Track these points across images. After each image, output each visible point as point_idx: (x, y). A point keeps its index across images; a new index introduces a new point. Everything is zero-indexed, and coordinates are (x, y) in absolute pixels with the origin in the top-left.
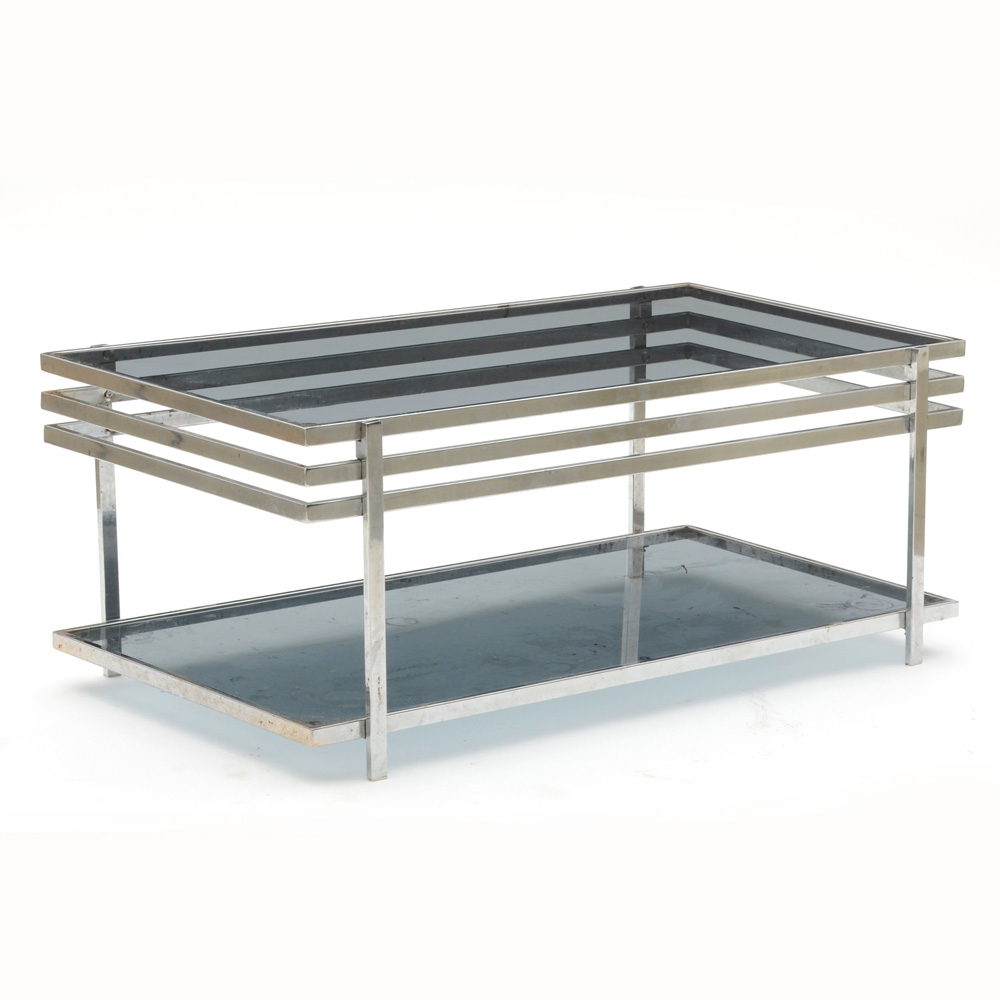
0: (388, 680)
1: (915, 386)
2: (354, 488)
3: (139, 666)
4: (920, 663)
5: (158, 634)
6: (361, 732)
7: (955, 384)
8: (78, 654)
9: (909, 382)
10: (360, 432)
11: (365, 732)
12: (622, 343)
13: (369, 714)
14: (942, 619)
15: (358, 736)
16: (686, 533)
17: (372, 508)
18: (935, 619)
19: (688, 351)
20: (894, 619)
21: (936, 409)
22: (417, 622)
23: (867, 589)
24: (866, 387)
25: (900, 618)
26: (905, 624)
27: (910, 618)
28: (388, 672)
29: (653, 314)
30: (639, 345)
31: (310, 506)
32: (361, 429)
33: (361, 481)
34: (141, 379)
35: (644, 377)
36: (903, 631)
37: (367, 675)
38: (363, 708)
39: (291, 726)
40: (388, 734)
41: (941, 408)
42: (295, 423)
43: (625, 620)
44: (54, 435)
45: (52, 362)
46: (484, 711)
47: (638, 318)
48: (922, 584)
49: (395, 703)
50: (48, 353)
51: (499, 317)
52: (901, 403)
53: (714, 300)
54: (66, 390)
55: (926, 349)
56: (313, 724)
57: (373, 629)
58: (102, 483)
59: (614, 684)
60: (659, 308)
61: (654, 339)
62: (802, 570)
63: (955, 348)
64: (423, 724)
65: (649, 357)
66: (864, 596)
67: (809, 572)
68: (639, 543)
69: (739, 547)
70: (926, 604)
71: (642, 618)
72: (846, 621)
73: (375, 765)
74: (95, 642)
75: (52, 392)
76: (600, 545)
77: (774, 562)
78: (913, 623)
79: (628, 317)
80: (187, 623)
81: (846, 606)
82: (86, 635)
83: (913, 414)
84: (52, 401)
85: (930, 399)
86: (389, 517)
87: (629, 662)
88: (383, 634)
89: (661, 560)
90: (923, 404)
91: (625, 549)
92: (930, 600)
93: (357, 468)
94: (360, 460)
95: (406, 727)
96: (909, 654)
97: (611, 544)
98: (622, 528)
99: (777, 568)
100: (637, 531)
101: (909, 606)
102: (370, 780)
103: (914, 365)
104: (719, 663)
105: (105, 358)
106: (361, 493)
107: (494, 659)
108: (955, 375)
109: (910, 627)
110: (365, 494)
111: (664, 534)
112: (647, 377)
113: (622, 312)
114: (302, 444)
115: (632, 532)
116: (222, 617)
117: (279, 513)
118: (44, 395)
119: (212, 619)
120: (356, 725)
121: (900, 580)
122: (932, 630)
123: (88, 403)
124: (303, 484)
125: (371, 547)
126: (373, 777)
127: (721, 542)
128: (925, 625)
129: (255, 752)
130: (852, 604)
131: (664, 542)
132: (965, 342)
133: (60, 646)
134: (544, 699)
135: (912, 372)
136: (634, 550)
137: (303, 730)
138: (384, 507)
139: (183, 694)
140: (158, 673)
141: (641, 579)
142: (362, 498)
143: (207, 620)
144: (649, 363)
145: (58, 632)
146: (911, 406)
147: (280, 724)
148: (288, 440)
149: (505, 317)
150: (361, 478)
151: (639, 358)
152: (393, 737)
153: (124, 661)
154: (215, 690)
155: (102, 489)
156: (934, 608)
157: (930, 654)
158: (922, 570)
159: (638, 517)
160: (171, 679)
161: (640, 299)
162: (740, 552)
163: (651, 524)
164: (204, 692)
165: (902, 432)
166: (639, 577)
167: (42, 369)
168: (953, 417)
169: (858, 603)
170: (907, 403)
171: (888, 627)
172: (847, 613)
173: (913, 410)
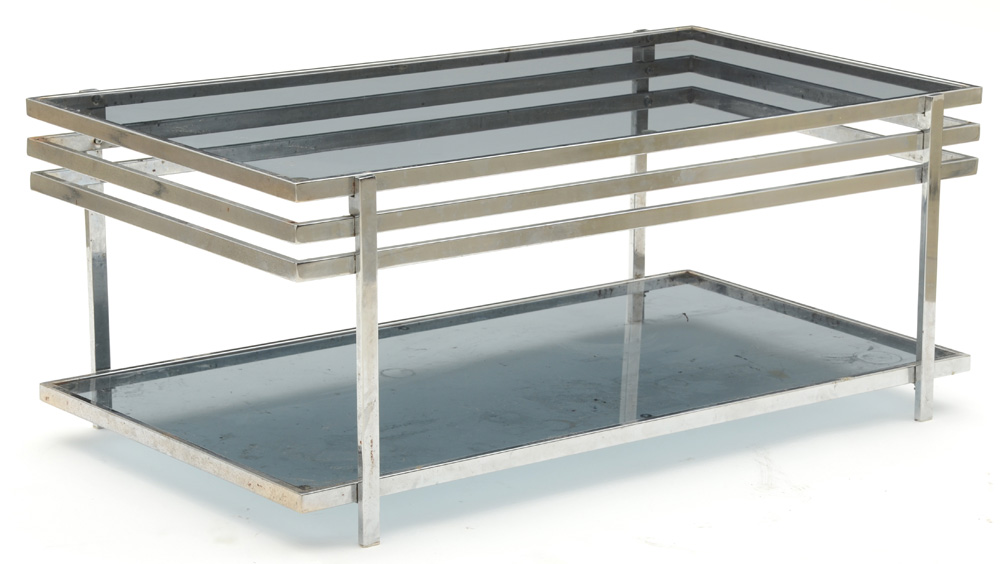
0: (381, 439)
1: (929, 135)
2: (347, 245)
3: (127, 422)
4: (930, 418)
5: (148, 385)
6: (353, 496)
7: (970, 132)
8: (65, 407)
9: (922, 131)
10: (353, 187)
11: (357, 496)
12: (626, 88)
13: (361, 478)
14: (953, 373)
15: (350, 500)
16: (687, 277)
17: (365, 264)
18: (946, 374)
19: (691, 95)
20: (902, 374)
21: (949, 158)
22: (414, 374)
23: (874, 340)
24: (883, 136)
25: (909, 372)
26: (915, 379)
27: (920, 372)
28: (381, 430)
29: (656, 58)
30: (642, 89)
31: (300, 264)
32: (354, 184)
33: (354, 238)
34: (124, 125)
35: (646, 128)
36: (913, 386)
37: (359, 438)
38: (355, 470)
39: (281, 490)
40: (381, 498)
41: (955, 157)
42: (285, 177)
43: (624, 373)
44: (40, 183)
45: (38, 108)
46: (480, 473)
47: (641, 62)
48: (933, 338)
49: (389, 466)
50: (34, 98)
51: (500, 62)
52: (912, 153)
53: (719, 44)
54: (53, 136)
55: (941, 96)
56: (303, 488)
57: (366, 390)
58: (91, 231)
59: (615, 443)
60: (662, 52)
61: (657, 84)
62: (806, 319)
63: (972, 95)
64: (417, 487)
65: (651, 101)
66: (871, 349)
67: (812, 321)
68: (639, 289)
69: (741, 293)
70: (936, 358)
71: (642, 371)
72: (854, 376)
73: (367, 530)
74: (81, 395)
75: (38, 139)
76: (600, 291)
77: (776, 310)
78: (923, 378)
79: (631, 61)
80: (180, 373)
81: (853, 359)
82: (72, 387)
83: (926, 164)
84: (38, 147)
85: (944, 148)
86: (384, 275)
87: (629, 421)
88: (376, 395)
89: (663, 305)
90: (936, 153)
91: (626, 294)
92: (941, 353)
93: (351, 224)
94: (353, 216)
95: (398, 491)
96: (919, 409)
97: (611, 289)
98: (622, 272)
99: (780, 316)
100: (637, 276)
101: (919, 359)
102: (362, 546)
103: (929, 113)
104: (723, 420)
105: (93, 105)
106: (354, 250)
107: (492, 416)
108: (970, 123)
109: (920, 382)
110: (358, 251)
111: (665, 279)
112: (650, 128)
113: (625, 56)
114: (293, 199)
115: (632, 277)
116: (216, 367)
117: (269, 271)
118: (29, 141)
119: (206, 369)
120: (348, 490)
121: (910, 332)
122: (943, 384)
123: (75, 151)
124: (294, 242)
125: (364, 306)
126: (365, 543)
127: (721, 287)
128: (935, 380)
129: (244, 513)
130: (859, 357)
131: (665, 287)
132: (981, 89)
133: (47, 398)
134: (543, 459)
135: (926, 121)
136: (635, 295)
137: (292, 495)
138: (377, 265)
139: (171, 453)
140: (146, 430)
141: (641, 323)
142: (355, 255)
143: (200, 370)
144: (651, 107)
145: (45, 384)
146: (924, 156)
147: (269, 487)
148: (278, 196)
149: (507, 61)
150: (355, 235)
151: (641, 103)
152: (387, 501)
153: (112, 416)
154: (203, 449)
155: (92, 237)
156: (945, 362)
157: (940, 408)
158: (933, 323)
159: (639, 261)
160: (158, 436)
161: (644, 42)
162: (742, 299)
163: (652, 270)
164: (192, 451)
165: (914, 183)
166: (639, 321)
167: (29, 114)
168: (968, 166)
169: (864, 356)
170: (919, 153)
171: (897, 381)
172: (854, 367)
173: (926, 159)
